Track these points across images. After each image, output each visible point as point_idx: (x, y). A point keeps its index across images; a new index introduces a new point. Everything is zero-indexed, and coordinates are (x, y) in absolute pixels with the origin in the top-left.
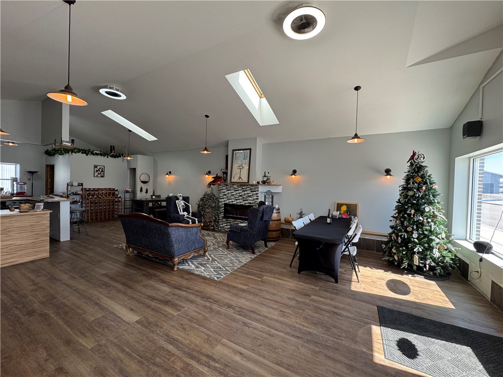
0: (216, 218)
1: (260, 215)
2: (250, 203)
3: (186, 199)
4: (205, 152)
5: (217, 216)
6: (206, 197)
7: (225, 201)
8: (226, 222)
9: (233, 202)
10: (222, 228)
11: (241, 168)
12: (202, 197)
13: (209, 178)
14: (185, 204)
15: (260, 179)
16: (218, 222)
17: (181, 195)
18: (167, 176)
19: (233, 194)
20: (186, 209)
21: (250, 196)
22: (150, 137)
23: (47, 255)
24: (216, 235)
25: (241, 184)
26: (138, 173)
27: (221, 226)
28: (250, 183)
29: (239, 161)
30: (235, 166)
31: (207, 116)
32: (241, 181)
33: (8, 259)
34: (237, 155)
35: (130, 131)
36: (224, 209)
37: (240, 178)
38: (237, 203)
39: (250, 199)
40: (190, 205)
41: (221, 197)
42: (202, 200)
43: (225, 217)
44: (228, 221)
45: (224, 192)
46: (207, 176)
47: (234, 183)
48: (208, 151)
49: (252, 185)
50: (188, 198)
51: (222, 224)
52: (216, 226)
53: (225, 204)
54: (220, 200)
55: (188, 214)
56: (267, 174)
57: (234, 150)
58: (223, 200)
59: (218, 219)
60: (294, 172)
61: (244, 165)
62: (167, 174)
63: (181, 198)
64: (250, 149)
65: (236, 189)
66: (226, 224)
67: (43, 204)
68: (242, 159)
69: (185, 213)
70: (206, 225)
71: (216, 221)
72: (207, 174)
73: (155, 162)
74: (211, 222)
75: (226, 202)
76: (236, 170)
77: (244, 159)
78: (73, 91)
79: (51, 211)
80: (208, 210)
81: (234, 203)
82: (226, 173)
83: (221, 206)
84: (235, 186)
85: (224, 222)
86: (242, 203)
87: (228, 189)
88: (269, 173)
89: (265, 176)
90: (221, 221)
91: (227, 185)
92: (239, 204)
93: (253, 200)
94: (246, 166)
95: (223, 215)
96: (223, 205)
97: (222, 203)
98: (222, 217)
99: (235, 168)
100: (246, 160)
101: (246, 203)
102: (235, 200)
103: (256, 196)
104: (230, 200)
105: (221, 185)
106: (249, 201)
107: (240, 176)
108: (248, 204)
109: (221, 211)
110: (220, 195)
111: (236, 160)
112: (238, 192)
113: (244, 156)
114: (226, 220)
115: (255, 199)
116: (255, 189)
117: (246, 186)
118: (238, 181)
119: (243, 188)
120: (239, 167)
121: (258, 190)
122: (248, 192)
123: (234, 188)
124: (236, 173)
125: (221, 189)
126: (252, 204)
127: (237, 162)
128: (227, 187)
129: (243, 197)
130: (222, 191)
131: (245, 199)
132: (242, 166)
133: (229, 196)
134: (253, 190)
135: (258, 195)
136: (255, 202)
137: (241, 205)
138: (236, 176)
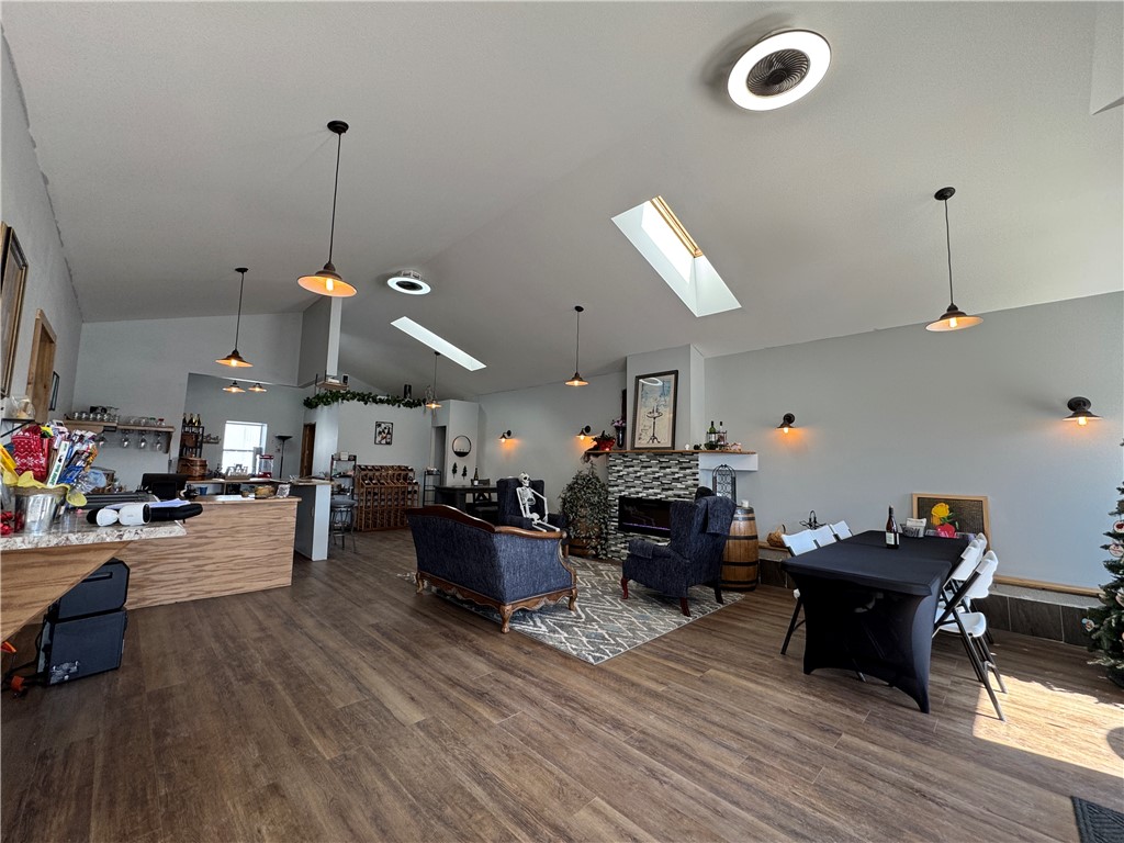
0: (601, 529)
1: (700, 519)
2: (679, 496)
3: (537, 486)
4: (576, 383)
5: (603, 526)
6: (579, 482)
7: (620, 491)
8: (623, 540)
9: (638, 493)
10: (616, 554)
11: (655, 415)
12: (570, 481)
13: (587, 443)
14: (535, 496)
15: (702, 441)
16: (606, 540)
17: (527, 475)
18: (503, 440)
19: (638, 474)
20: (537, 507)
21: (677, 480)
22: (472, 364)
23: (287, 581)
24: (601, 568)
25: (658, 453)
26: (450, 435)
27: (613, 549)
28: (678, 449)
29: (652, 400)
30: (643, 412)
31: (579, 309)
32: (656, 445)
33: (231, 582)
34: (646, 387)
35: (437, 353)
36: (619, 510)
37: (654, 438)
38: (648, 495)
39: (679, 485)
40: (545, 499)
41: (612, 483)
42: (570, 488)
43: (621, 528)
44: (628, 539)
45: (619, 471)
46: (582, 437)
47: (640, 451)
48: (581, 380)
49: (683, 454)
50: (542, 482)
51: (615, 545)
52: (602, 549)
53: (621, 498)
54: (610, 489)
55: (541, 518)
56: (717, 427)
57: (638, 378)
58: (616, 488)
59: (607, 534)
60: (789, 420)
61: (661, 409)
62: (504, 436)
63: (527, 483)
64: (676, 373)
65: (645, 464)
66: (622, 545)
67: (288, 486)
68: (657, 395)
69: (535, 516)
70: (580, 545)
71: (602, 537)
72: (582, 433)
73: (481, 412)
74: (590, 538)
75: (623, 494)
76: (644, 421)
77: (663, 394)
78: (336, 272)
79: (300, 500)
80: (583, 512)
81: (640, 495)
82: (624, 429)
83: (612, 503)
84: (643, 458)
85: (619, 541)
86: (659, 496)
87: (628, 464)
88: (721, 424)
89: (713, 431)
90: (612, 536)
91: (624, 456)
92: (654, 498)
93: (686, 488)
94: (668, 409)
95: (617, 524)
96: (617, 501)
97: (614, 495)
98: (615, 528)
99: (641, 416)
100: (666, 397)
101: (670, 497)
102: (644, 488)
103: (694, 479)
104: (632, 490)
105: (611, 456)
106: (677, 492)
107: (654, 434)
108: (673, 497)
109: (613, 515)
110: (610, 477)
111: (644, 400)
112: (649, 470)
113: (663, 389)
114: (624, 535)
115: (690, 487)
116: (689, 462)
117: (669, 457)
118: (650, 445)
119: (662, 462)
120: (651, 413)
121: (697, 465)
122: (673, 470)
123: (641, 461)
124: (645, 428)
125: (611, 463)
126: (684, 497)
127: (647, 404)
128: (625, 459)
129: (662, 483)
130: (613, 468)
131: (666, 486)
132: (657, 412)
133: (630, 480)
134: (684, 465)
135: (697, 476)
136: (690, 494)
137: (657, 501)
138: (644, 434)
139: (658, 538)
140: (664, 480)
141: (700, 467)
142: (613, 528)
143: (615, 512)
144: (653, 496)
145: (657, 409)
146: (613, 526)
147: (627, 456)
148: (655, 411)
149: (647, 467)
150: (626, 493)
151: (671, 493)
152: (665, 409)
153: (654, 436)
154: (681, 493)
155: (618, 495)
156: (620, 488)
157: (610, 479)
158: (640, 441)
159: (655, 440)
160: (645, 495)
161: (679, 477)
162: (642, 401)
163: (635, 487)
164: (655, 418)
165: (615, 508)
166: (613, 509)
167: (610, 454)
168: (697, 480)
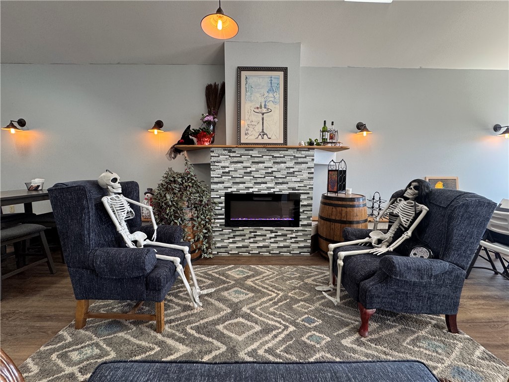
2: (294, 189)
7: (226, 188)
8: (232, 235)
9: (248, 188)
10: (223, 250)
11: (263, 110)
15: (315, 137)
18: (13, 130)
19: (249, 170)
21: (293, 174)
25: (271, 148)
27: (219, 245)
28: (289, 144)
29: (258, 95)
30: (247, 107)
32: (266, 140)
34: (250, 81)
36: (225, 208)
37: (263, 133)
38: (260, 190)
39: (294, 179)
41: (216, 180)
43: (229, 223)
44: (238, 233)
45: (224, 167)
46: (156, 131)
47: (249, 147)
49: (297, 149)
51: (222, 240)
53: (227, 196)
54: (213, 186)
56: (329, 126)
57: (240, 69)
58: (220, 186)
60: (361, 127)
61: (270, 105)
62: (12, 125)
63: (116, 188)
64: (285, 70)
65: (256, 160)
66: (231, 240)
68: (264, 91)
72: (155, 128)
75: (229, 190)
76: (249, 117)
77: (271, 90)
81: (251, 191)
83: (216, 200)
84: (254, 153)
85: (226, 236)
86: (272, 191)
87: (235, 160)
88: (333, 123)
89: (324, 130)
90: (217, 233)
91: (230, 151)
92: (266, 192)
93: (301, 181)
94: (277, 106)
95: (223, 221)
96: (222, 198)
97: (218, 192)
98: (220, 225)
99: (246, 112)
100: (275, 94)
101: (284, 190)
102: (255, 183)
103: (309, 173)
104: (241, 186)
105: (213, 152)
106: (291, 185)
107: (263, 130)
108: (287, 190)
109: (217, 212)
110: (213, 174)
111: (248, 94)
112: (261, 165)
113: (270, 85)
114: (233, 230)
115: (305, 180)
116: (305, 157)
117: (283, 152)
118: (260, 141)
119: (276, 157)
120: (258, 108)
121: (313, 160)
122: (288, 165)
123: (251, 156)
124: (253, 123)
125: (213, 159)
126: (298, 190)
127: (252, 98)
128: (232, 155)
129: (275, 177)
130: (216, 164)
131: (280, 181)
132: (265, 108)
133: (238, 176)
134: (300, 160)
135: (313, 170)
136: (305, 186)
137: (269, 195)
138: (251, 129)
139: (272, 228)
140: (278, 175)
141: (315, 162)
142: (218, 225)
143: (220, 209)
144: (266, 190)
145: (265, 105)
146: (218, 223)
147: (235, 152)
148: (263, 106)
149: (258, 163)
150: (234, 189)
151: (285, 186)
152: (274, 106)
153: (263, 132)
154: (296, 185)
155: (223, 192)
156: (226, 185)
157: (212, 176)
158: (246, 137)
159: (265, 136)
160: (257, 190)
161: (294, 172)
162: (246, 95)
163: (245, 183)
164: (263, 114)
165: (220, 205)
166: (218, 206)
167: (211, 150)
168: (312, 173)
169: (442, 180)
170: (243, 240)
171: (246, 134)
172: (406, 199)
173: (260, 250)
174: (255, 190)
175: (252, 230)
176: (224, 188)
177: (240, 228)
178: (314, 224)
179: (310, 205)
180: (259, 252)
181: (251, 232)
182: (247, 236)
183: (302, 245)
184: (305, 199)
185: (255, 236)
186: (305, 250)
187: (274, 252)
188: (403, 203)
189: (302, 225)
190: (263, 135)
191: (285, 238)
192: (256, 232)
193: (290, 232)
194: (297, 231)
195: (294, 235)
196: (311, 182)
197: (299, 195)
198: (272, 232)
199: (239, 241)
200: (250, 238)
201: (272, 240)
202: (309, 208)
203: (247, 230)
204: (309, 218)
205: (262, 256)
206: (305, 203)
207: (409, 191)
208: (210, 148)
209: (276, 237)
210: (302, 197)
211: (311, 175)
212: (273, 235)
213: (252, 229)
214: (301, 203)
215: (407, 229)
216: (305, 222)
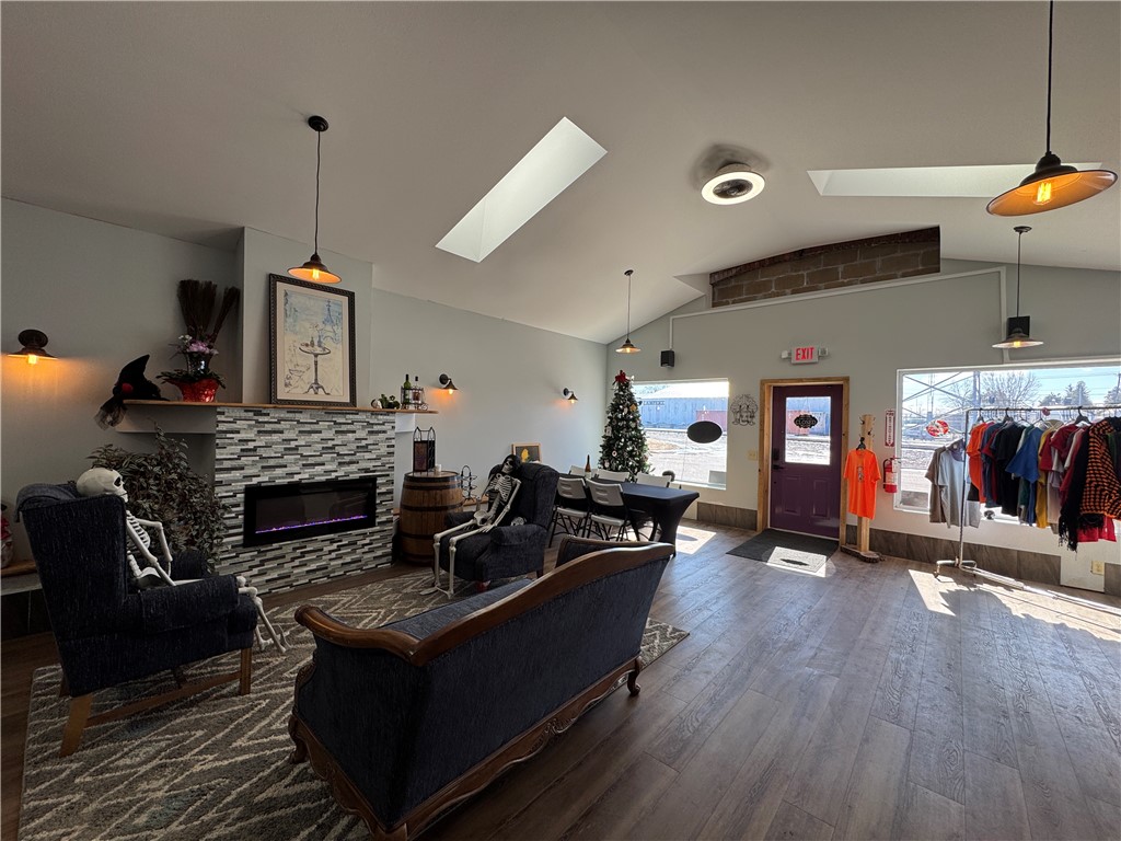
2: (367, 470)
7: (248, 477)
9: (292, 474)
11: (316, 350)
19: (293, 444)
21: (365, 448)
25: (329, 408)
28: (362, 405)
29: (308, 325)
30: (288, 340)
31: (317, 123)
32: (321, 397)
34: (292, 300)
36: (246, 513)
37: (317, 386)
38: (312, 477)
39: (367, 456)
40: (161, 527)
41: (227, 464)
43: (252, 539)
44: (269, 555)
45: (244, 442)
53: (250, 490)
54: (218, 477)
57: (275, 278)
58: (237, 474)
60: (445, 381)
61: (328, 344)
64: (350, 295)
65: (307, 428)
66: (255, 571)
68: (318, 320)
75: (255, 481)
76: (292, 358)
77: (327, 321)
81: (296, 478)
83: (225, 502)
84: (303, 417)
85: (246, 565)
86: (333, 475)
87: (267, 427)
88: (416, 378)
89: (406, 388)
90: (225, 564)
91: (258, 414)
92: (323, 478)
93: (378, 459)
94: (339, 346)
95: (241, 537)
96: (238, 495)
97: (231, 487)
98: (233, 547)
99: (286, 347)
100: (335, 328)
101: (352, 473)
102: (304, 465)
103: (388, 446)
104: (279, 472)
105: (223, 413)
106: (363, 465)
107: (316, 380)
108: (356, 473)
109: (228, 522)
110: (219, 454)
111: (290, 320)
112: (316, 437)
113: (327, 312)
114: (259, 552)
115: (384, 456)
116: (383, 424)
117: (351, 416)
118: (311, 397)
119: (341, 424)
120: (307, 345)
121: (393, 427)
122: (357, 435)
123: (298, 422)
124: (297, 368)
125: (222, 427)
126: (374, 471)
127: (297, 328)
128: (261, 419)
129: (338, 454)
130: (229, 435)
131: (347, 459)
132: (320, 346)
133: (273, 455)
134: (376, 428)
135: (393, 442)
136: (383, 465)
137: (329, 483)
138: (295, 378)
139: (332, 536)
140: (342, 450)
141: (396, 430)
142: (230, 547)
143: (235, 517)
144: (322, 475)
145: (319, 342)
146: (228, 543)
147: (268, 415)
148: (316, 343)
149: (310, 432)
150: (264, 478)
151: (354, 467)
152: (334, 345)
153: (316, 382)
154: (370, 465)
155: (241, 486)
156: (248, 472)
157: (218, 457)
158: (287, 389)
159: (320, 390)
160: (307, 476)
161: (367, 445)
162: (286, 321)
163: (286, 466)
164: (316, 355)
165: (234, 509)
166: (231, 512)
167: (219, 410)
168: (393, 446)
169: (527, 448)
170: (281, 566)
171: (286, 385)
172: (504, 474)
173: (312, 576)
174: (305, 476)
175: (298, 545)
176: (244, 477)
177: (275, 545)
178: (395, 518)
179: (390, 492)
180: (310, 581)
181: (295, 549)
182: (288, 558)
183: (379, 553)
184: (383, 484)
185: (303, 555)
186: (384, 560)
187: (336, 574)
188: (502, 479)
189: (380, 523)
190: (317, 388)
191: (354, 547)
192: (305, 547)
193: (361, 537)
194: (372, 534)
195: (367, 541)
196: (392, 459)
197: (374, 479)
198: (332, 541)
199: (272, 569)
200: (293, 560)
201: (333, 555)
202: (388, 497)
203: (288, 547)
204: (388, 511)
205: (316, 585)
206: (383, 490)
207: (506, 466)
208: (216, 407)
209: (339, 548)
210: (379, 481)
211: (391, 450)
212: (335, 546)
213: (297, 543)
214: (378, 491)
215: (506, 503)
216: (384, 519)
